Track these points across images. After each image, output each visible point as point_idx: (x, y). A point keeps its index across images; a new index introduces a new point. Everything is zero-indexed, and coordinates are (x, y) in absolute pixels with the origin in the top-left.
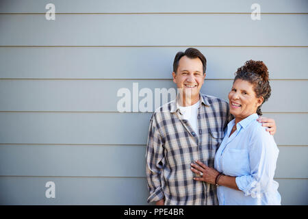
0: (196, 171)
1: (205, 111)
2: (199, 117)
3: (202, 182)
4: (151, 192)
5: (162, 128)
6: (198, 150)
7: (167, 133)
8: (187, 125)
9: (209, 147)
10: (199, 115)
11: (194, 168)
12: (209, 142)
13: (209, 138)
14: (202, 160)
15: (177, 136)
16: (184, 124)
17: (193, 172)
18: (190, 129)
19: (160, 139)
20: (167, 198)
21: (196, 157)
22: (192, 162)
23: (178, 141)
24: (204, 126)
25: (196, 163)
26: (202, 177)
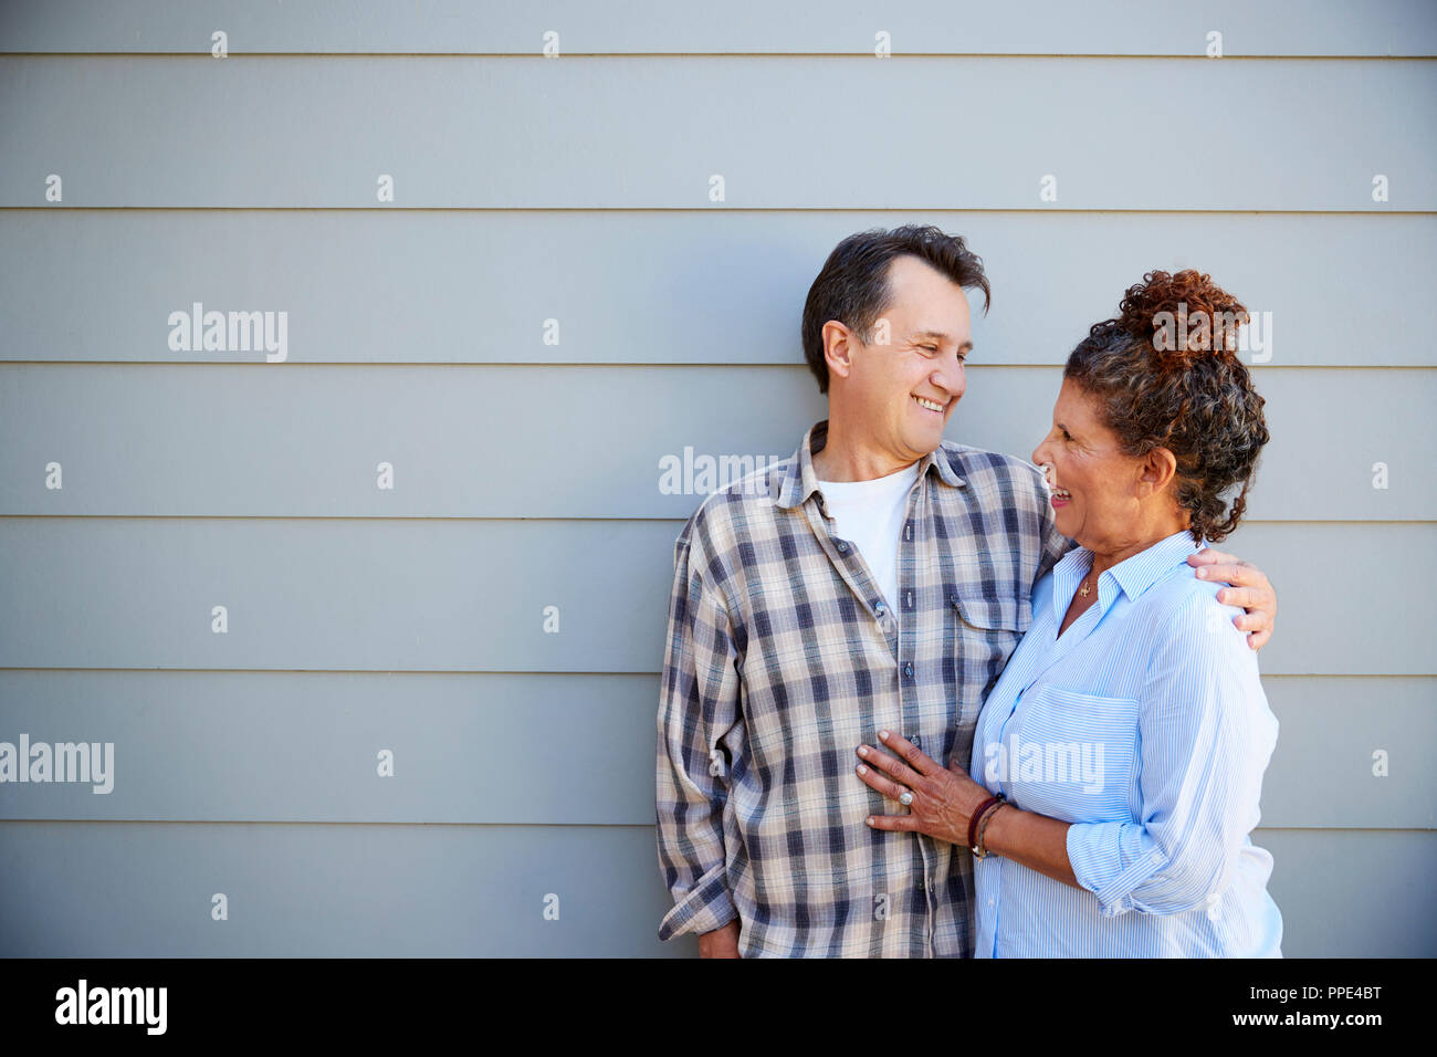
0: (882, 782)
1: (937, 508)
2: (909, 531)
3: (913, 835)
4: (677, 890)
5: (734, 579)
6: (895, 687)
7: (758, 601)
8: (853, 566)
9: (952, 669)
10: (910, 523)
11: (873, 766)
12: (949, 648)
13: (949, 630)
14: (912, 730)
15: (805, 616)
16: (839, 564)
17: (872, 789)
18: (866, 584)
19: (727, 631)
20: (747, 920)
21: (887, 716)
22: (868, 738)
23: (810, 642)
24: (928, 574)
25: (885, 744)
26: (909, 809)
